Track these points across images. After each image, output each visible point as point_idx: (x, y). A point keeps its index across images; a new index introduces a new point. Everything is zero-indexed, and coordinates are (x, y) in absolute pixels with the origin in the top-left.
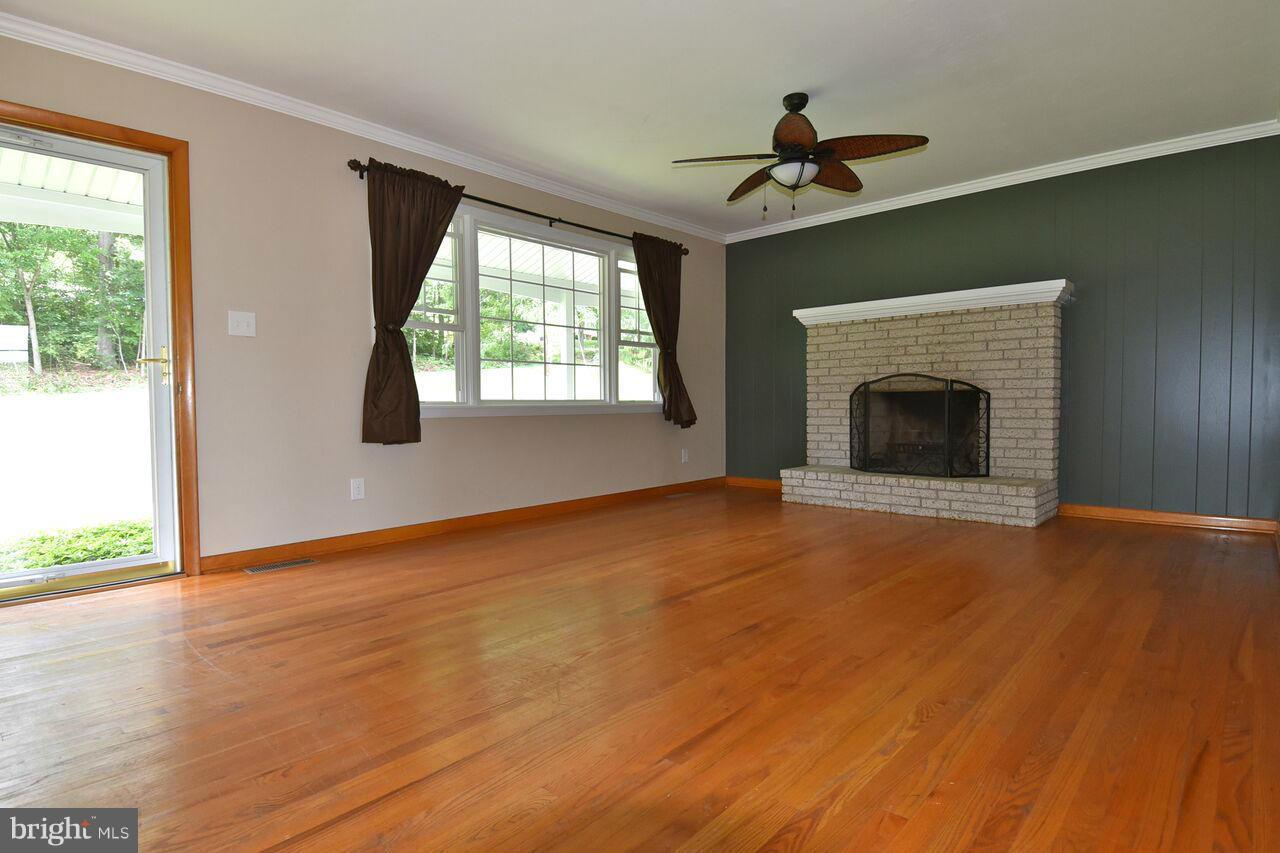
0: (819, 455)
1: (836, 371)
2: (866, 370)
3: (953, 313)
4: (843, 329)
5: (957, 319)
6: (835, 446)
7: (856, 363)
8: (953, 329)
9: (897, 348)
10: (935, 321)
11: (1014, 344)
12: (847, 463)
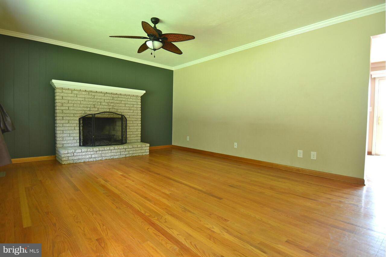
0: (63, 143)
1: (71, 108)
2: (85, 109)
3: (116, 94)
4: (75, 92)
5: (117, 96)
6: (72, 138)
7: (81, 106)
8: (116, 99)
9: (98, 102)
10: (110, 95)
11: (132, 106)
12: (78, 144)
